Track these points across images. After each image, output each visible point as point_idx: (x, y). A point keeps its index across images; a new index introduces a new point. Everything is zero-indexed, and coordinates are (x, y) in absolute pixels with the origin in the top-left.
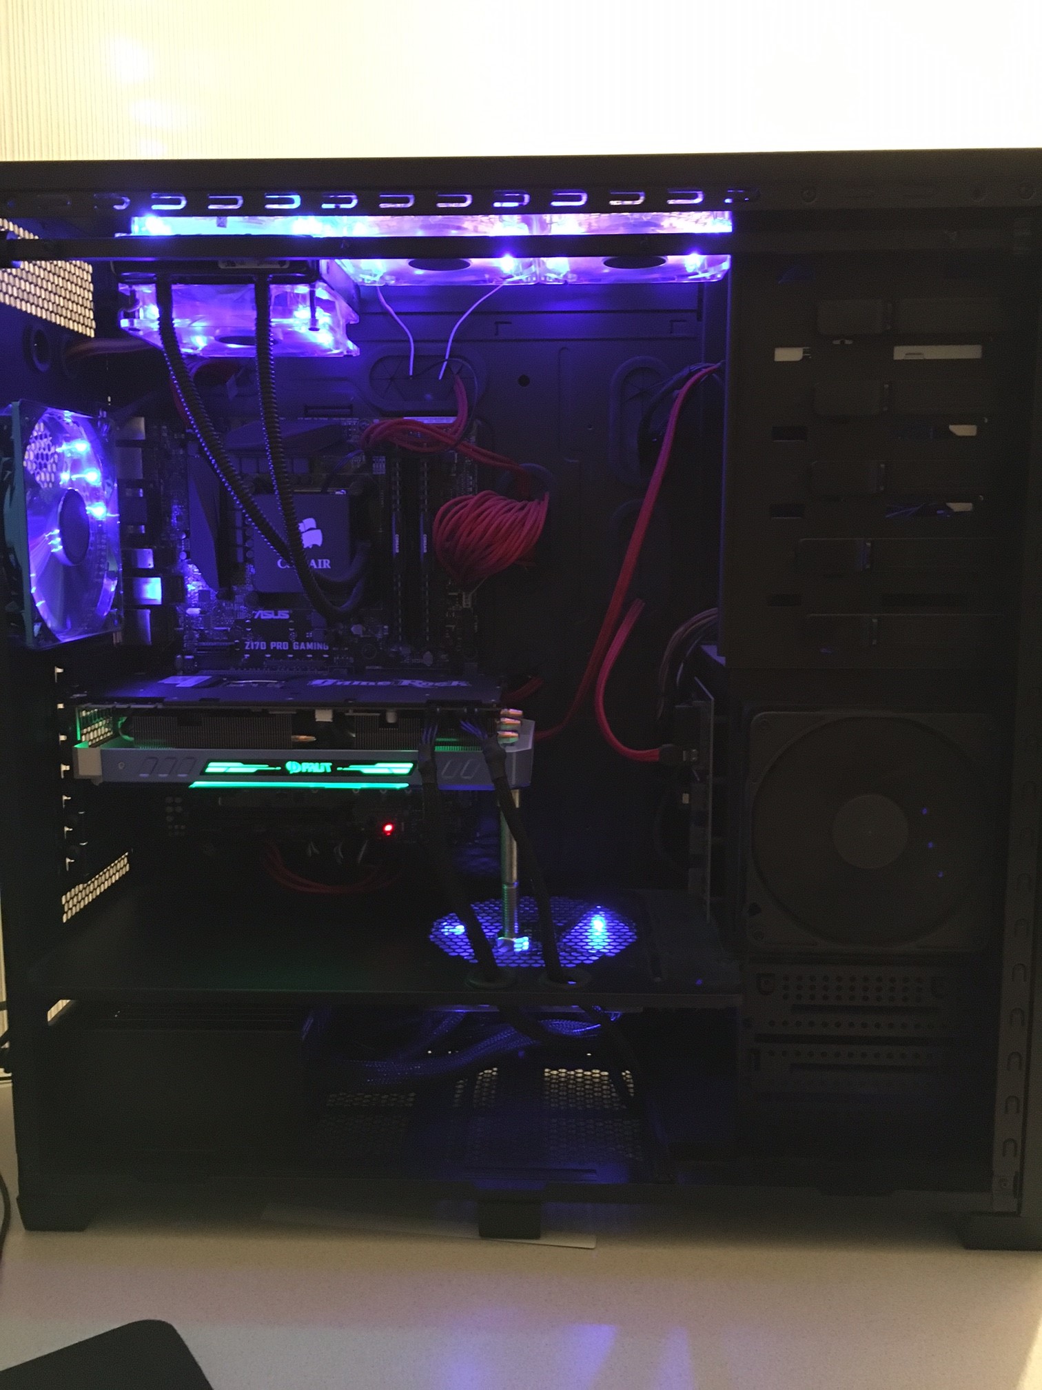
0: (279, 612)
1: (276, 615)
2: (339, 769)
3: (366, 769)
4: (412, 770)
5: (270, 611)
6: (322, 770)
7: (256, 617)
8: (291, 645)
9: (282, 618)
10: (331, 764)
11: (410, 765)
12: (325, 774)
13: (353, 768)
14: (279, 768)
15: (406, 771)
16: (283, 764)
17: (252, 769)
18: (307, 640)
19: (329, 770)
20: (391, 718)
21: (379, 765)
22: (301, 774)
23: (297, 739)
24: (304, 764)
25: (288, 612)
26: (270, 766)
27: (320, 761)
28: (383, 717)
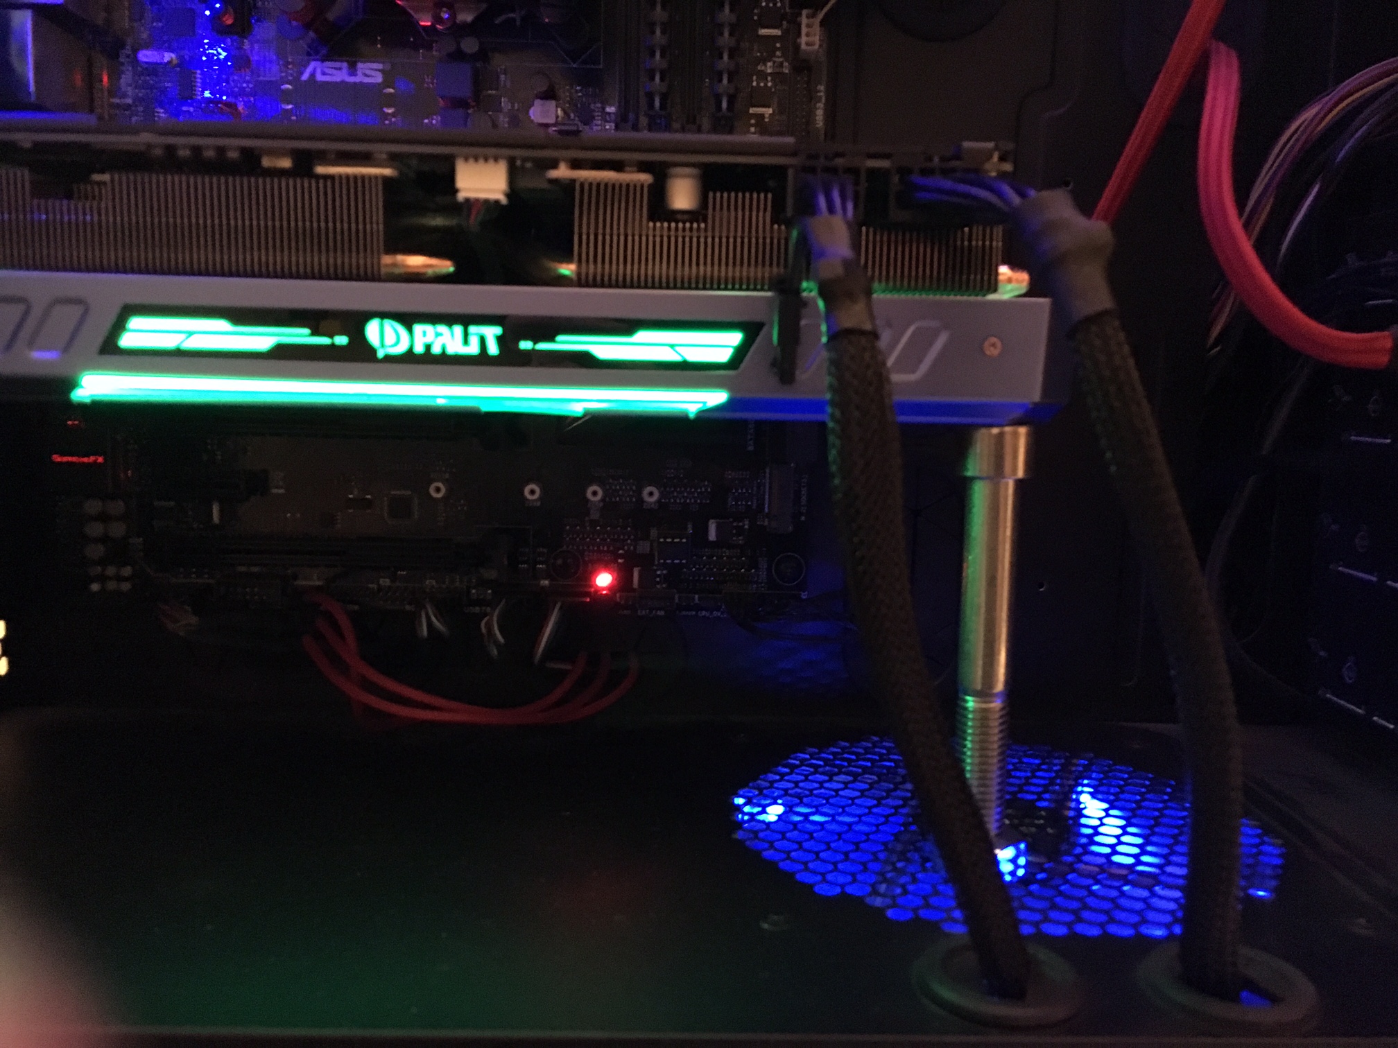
0: (360, 65)
1: (353, 71)
2: (525, 345)
3: (605, 348)
4: (741, 353)
5: (338, 64)
6: (473, 349)
7: (305, 77)
9: (367, 80)
10: (498, 330)
11: (735, 338)
12: (483, 359)
13: (566, 343)
14: (342, 340)
15: (724, 356)
16: (354, 323)
17: (261, 339)
19: (493, 349)
20: (682, 196)
21: (642, 335)
23: (395, 265)
24: (418, 328)
25: (380, 66)
26: (315, 333)
27: (467, 320)
28: (658, 193)
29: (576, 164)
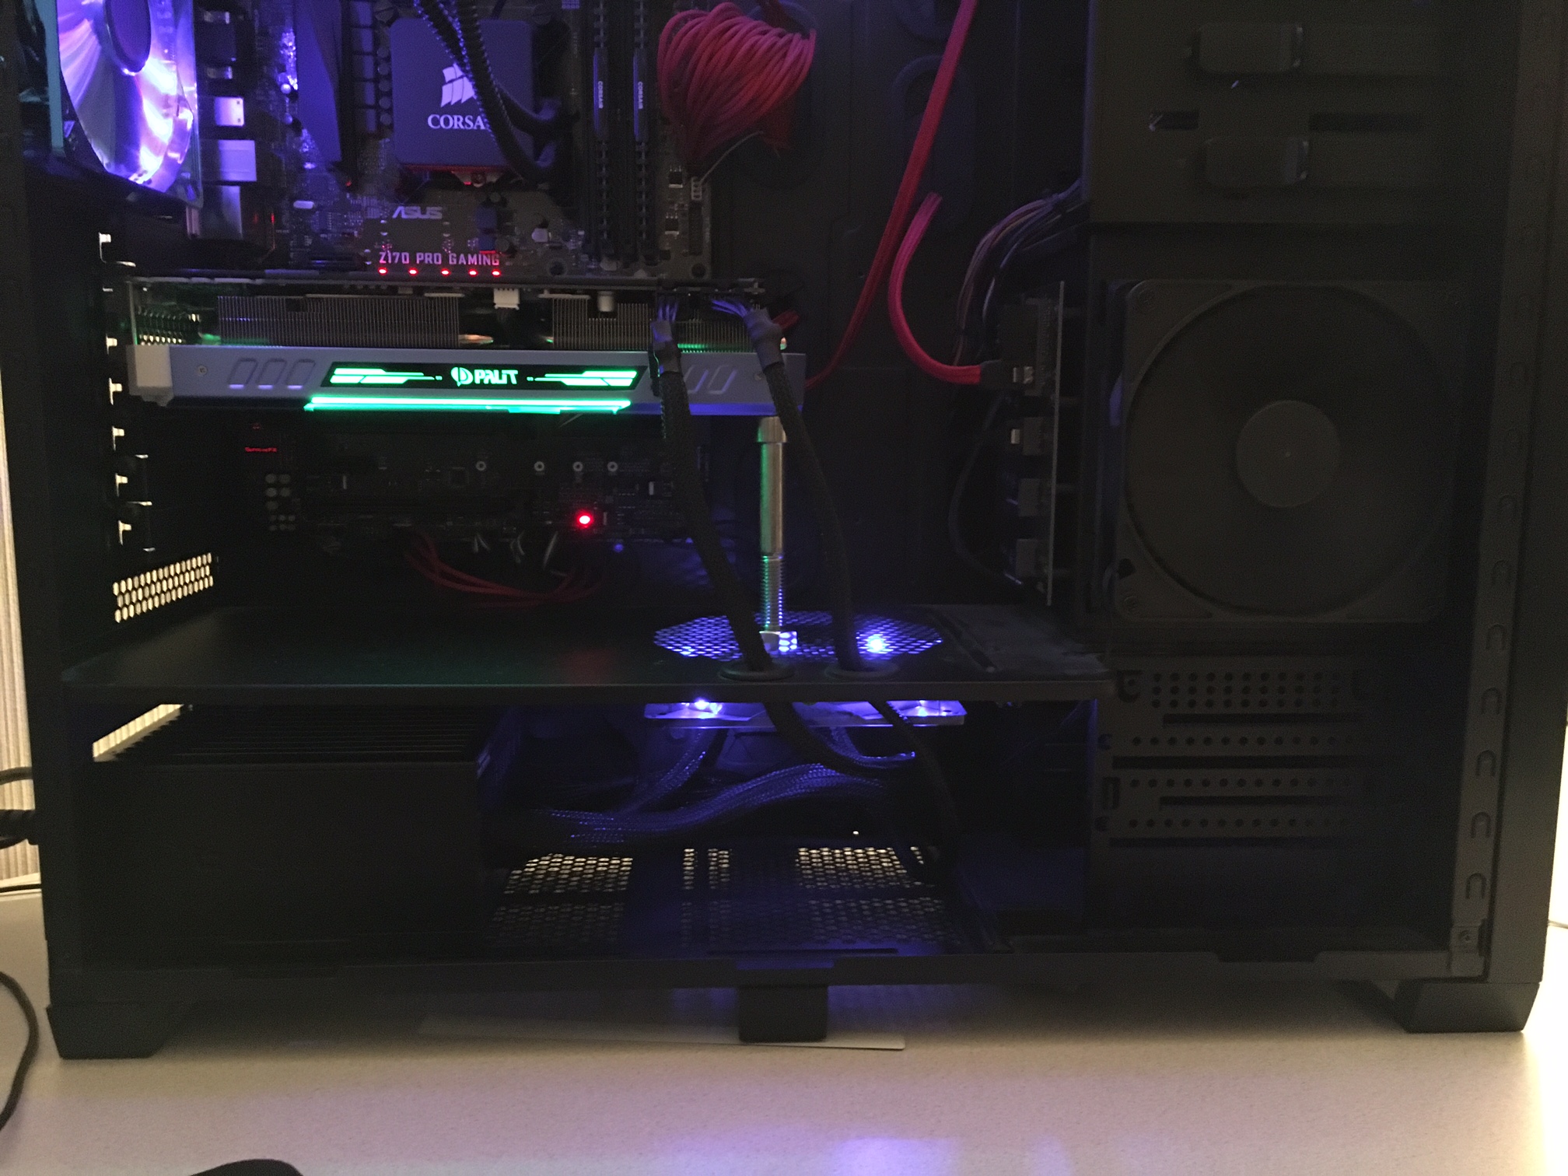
0: (428, 208)
1: (424, 212)
2: (530, 379)
3: (569, 380)
4: (636, 381)
5: (415, 208)
6: (504, 381)
7: (395, 216)
8: (445, 258)
9: (433, 217)
10: (516, 372)
11: (633, 374)
13: (550, 377)
14: (439, 378)
15: (628, 383)
16: (445, 370)
17: (400, 378)
18: (467, 252)
19: (514, 381)
20: (605, 305)
21: (587, 373)
22: (473, 386)
23: (464, 339)
24: (477, 372)
25: (440, 208)
26: (425, 375)
27: (500, 367)
28: (594, 304)
29: (552, 291)
